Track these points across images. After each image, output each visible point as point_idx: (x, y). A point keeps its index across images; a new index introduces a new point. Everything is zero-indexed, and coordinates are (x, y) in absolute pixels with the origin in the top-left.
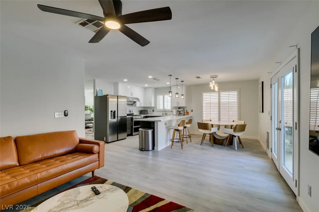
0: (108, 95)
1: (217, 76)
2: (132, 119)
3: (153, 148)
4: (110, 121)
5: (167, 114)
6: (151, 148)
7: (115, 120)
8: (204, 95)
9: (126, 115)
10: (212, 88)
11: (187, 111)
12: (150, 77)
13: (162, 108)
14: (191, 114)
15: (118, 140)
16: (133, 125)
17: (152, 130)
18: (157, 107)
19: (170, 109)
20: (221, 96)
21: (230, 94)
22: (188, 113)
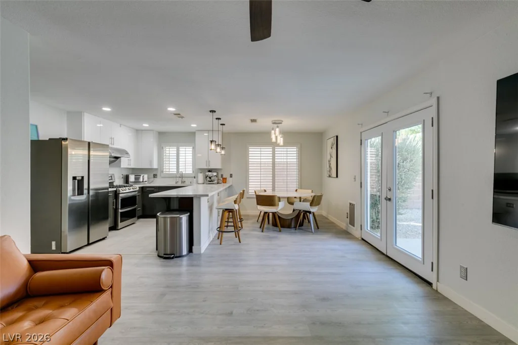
0: (66, 139)
1: (282, 121)
2: (116, 194)
3: (190, 250)
4: (70, 200)
5: (185, 182)
6: (185, 251)
7: (83, 198)
8: (250, 150)
9: (107, 185)
10: (274, 140)
11: (222, 175)
12: (171, 109)
14: (230, 181)
15: (89, 244)
16: (120, 208)
17: (189, 214)
18: (163, 169)
19: (191, 172)
20: (276, 152)
21: (288, 150)
22: (224, 180)
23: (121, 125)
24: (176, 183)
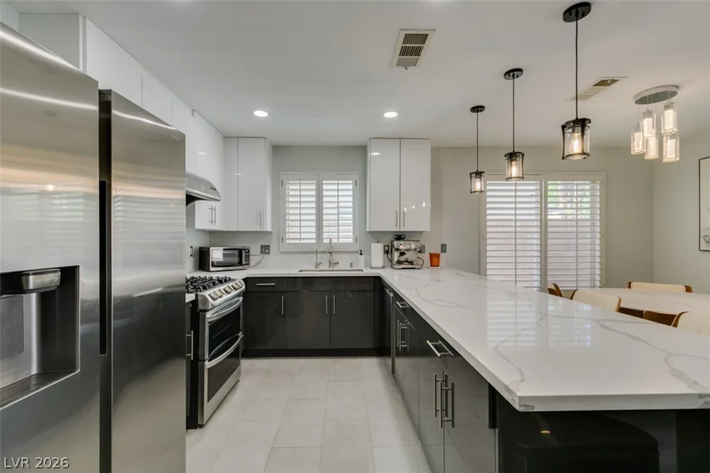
1: (678, 89)
2: (196, 312)
8: (489, 187)
13: (314, 236)
16: (207, 357)
18: (285, 233)
19: (351, 240)
21: (579, 187)
22: (436, 259)
23: (193, 110)
24: (317, 265)
